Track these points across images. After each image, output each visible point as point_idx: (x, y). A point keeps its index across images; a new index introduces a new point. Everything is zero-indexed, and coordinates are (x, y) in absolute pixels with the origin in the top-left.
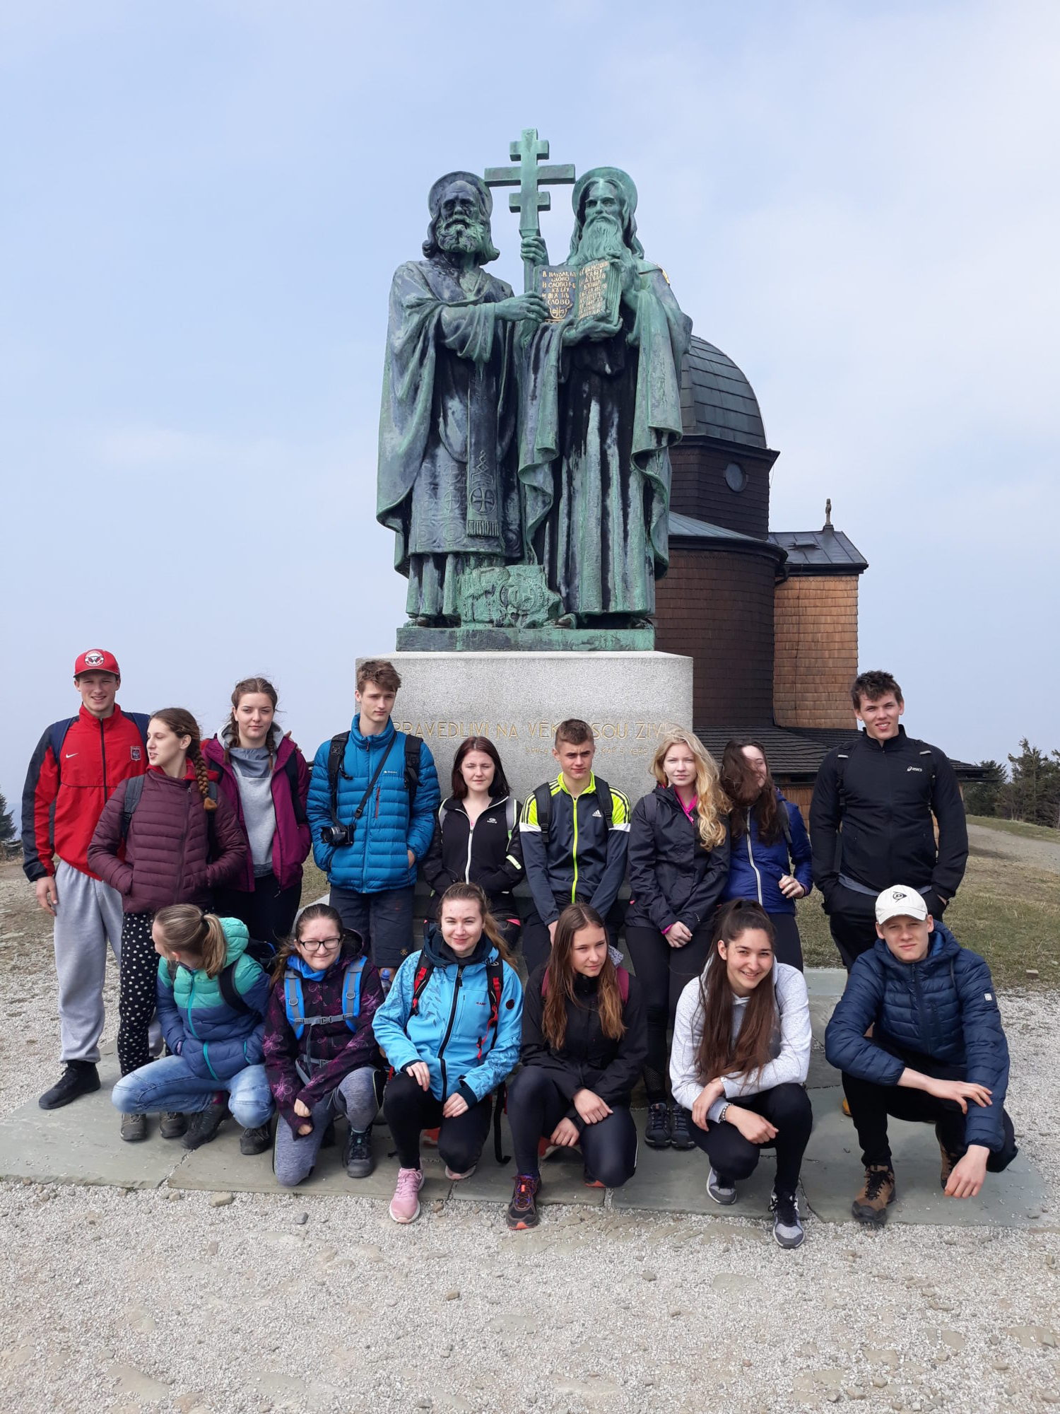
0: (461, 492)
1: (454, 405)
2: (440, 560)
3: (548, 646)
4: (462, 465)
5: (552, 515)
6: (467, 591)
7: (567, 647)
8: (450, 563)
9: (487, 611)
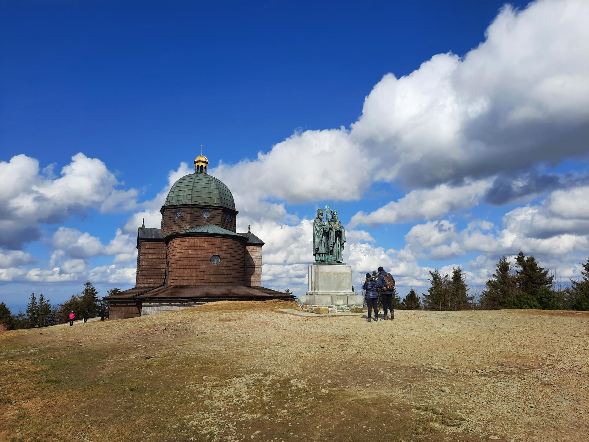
0: (325, 247)
1: (324, 237)
2: (322, 254)
3: (335, 265)
4: (325, 243)
5: (333, 249)
6: (327, 258)
7: (337, 265)
8: (324, 255)
9: (329, 260)
